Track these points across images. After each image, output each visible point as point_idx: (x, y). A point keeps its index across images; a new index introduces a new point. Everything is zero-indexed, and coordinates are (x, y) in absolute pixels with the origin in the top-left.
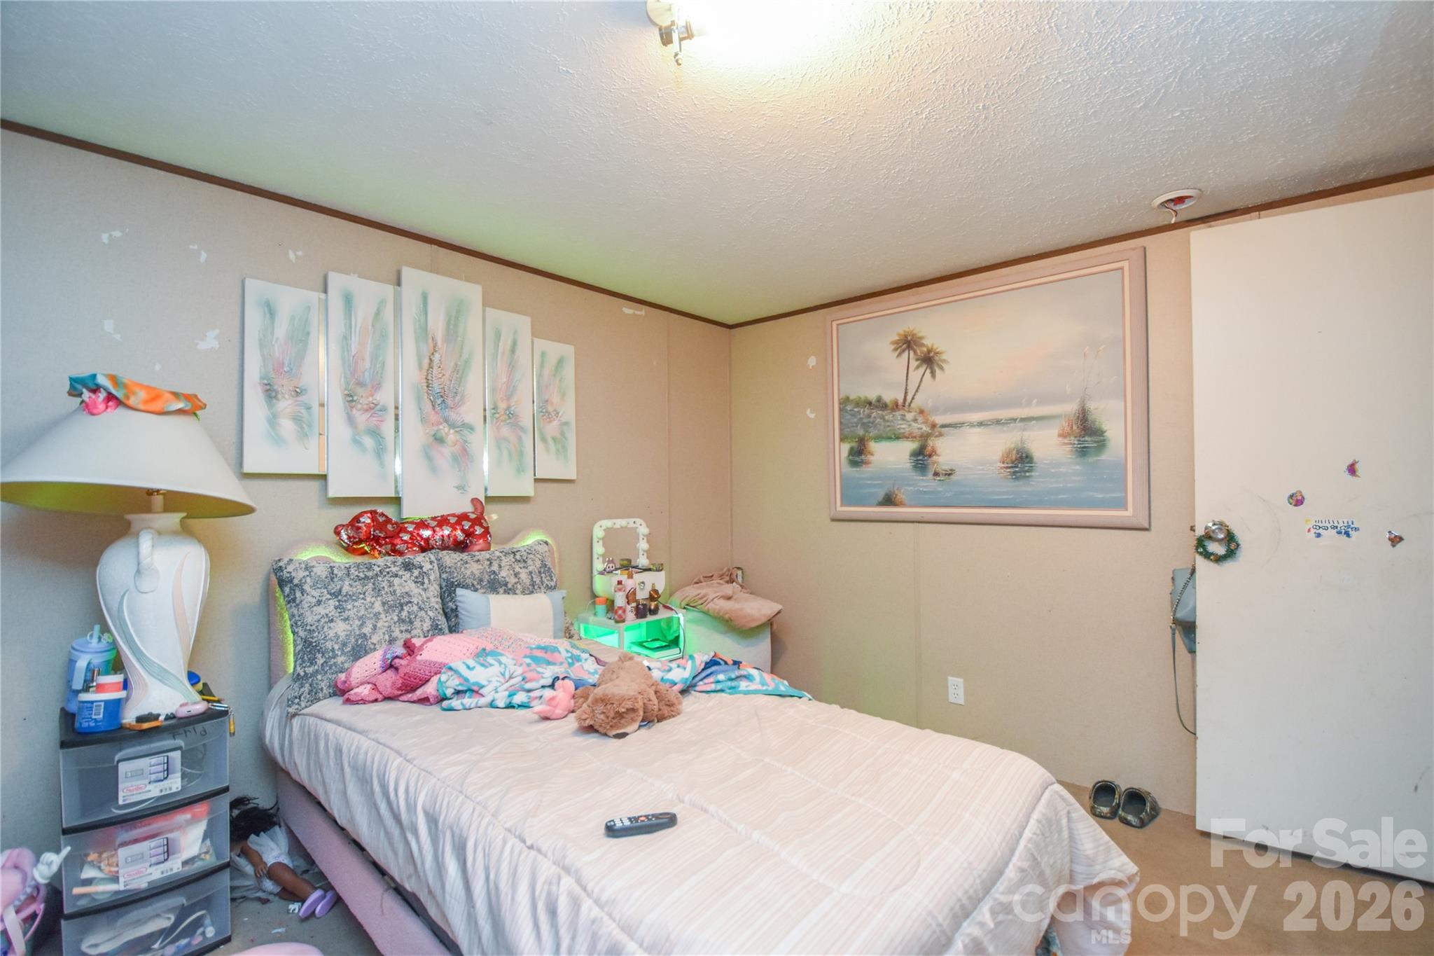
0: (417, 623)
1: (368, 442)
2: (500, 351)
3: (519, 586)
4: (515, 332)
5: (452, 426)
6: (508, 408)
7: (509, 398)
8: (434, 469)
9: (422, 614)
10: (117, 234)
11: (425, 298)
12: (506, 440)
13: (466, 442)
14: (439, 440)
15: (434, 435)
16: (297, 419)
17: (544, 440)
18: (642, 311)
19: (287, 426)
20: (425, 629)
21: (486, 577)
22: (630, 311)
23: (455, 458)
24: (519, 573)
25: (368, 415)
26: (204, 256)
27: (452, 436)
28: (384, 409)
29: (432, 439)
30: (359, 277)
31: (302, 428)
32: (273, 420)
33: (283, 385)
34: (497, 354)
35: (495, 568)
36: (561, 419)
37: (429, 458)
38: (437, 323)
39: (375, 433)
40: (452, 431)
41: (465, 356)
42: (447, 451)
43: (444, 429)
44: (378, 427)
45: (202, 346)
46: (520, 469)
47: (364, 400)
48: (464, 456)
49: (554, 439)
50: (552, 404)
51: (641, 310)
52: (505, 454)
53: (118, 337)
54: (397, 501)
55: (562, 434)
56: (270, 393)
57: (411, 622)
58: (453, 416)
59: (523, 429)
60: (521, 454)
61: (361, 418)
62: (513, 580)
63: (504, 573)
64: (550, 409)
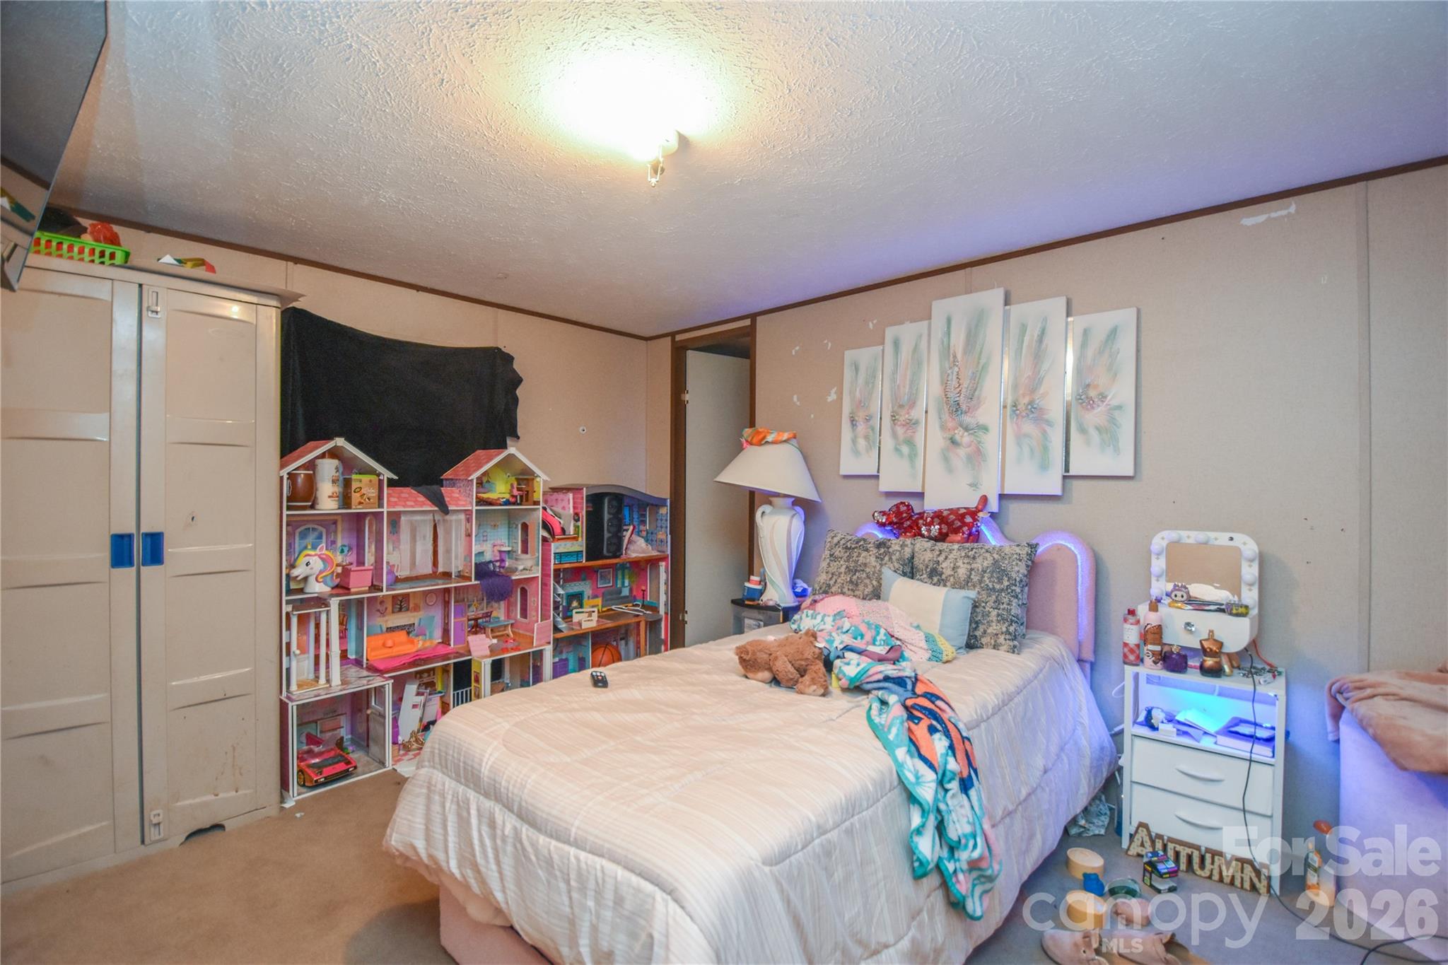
0: (861, 587)
1: (905, 449)
2: (1025, 344)
3: (952, 579)
4: (1045, 320)
5: (966, 429)
6: (1031, 403)
7: (1033, 391)
8: (950, 469)
9: (867, 581)
10: (797, 348)
11: (949, 321)
12: (1027, 436)
13: (979, 442)
14: (953, 442)
15: (951, 439)
16: (866, 438)
17: (1083, 430)
18: (1292, 206)
19: (862, 443)
20: (866, 593)
21: (931, 565)
22: (1261, 218)
23: (969, 458)
24: (958, 567)
25: (905, 429)
26: (830, 344)
27: (966, 438)
28: (917, 423)
29: (949, 442)
30: (911, 322)
31: (869, 443)
32: (854, 441)
33: (861, 416)
34: (1022, 349)
35: (941, 559)
36: (1110, 403)
37: (946, 459)
38: (958, 339)
39: (910, 442)
40: (966, 434)
41: (983, 361)
42: (962, 452)
43: (960, 432)
44: (912, 437)
45: (830, 399)
46: (1044, 466)
47: (902, 418)
48: (977, 456)
49: (1098, 429)
50: (1096, 387)
51: (1288, 207)
52: (1026, 450)
53: (798, 403)
54: (920, 495)
55: (1112, 421)
56: (853, 422)
57: (857, 585)
58: (967, 419)
59: (1049, 423)
60: (1045, 449)
61: (900, 431)
62: (948, 572)
63: (944, 565)
64: (1092, 393)
